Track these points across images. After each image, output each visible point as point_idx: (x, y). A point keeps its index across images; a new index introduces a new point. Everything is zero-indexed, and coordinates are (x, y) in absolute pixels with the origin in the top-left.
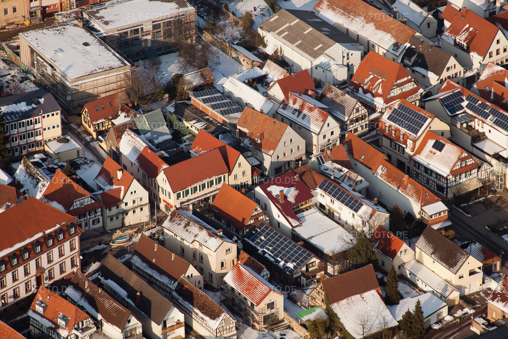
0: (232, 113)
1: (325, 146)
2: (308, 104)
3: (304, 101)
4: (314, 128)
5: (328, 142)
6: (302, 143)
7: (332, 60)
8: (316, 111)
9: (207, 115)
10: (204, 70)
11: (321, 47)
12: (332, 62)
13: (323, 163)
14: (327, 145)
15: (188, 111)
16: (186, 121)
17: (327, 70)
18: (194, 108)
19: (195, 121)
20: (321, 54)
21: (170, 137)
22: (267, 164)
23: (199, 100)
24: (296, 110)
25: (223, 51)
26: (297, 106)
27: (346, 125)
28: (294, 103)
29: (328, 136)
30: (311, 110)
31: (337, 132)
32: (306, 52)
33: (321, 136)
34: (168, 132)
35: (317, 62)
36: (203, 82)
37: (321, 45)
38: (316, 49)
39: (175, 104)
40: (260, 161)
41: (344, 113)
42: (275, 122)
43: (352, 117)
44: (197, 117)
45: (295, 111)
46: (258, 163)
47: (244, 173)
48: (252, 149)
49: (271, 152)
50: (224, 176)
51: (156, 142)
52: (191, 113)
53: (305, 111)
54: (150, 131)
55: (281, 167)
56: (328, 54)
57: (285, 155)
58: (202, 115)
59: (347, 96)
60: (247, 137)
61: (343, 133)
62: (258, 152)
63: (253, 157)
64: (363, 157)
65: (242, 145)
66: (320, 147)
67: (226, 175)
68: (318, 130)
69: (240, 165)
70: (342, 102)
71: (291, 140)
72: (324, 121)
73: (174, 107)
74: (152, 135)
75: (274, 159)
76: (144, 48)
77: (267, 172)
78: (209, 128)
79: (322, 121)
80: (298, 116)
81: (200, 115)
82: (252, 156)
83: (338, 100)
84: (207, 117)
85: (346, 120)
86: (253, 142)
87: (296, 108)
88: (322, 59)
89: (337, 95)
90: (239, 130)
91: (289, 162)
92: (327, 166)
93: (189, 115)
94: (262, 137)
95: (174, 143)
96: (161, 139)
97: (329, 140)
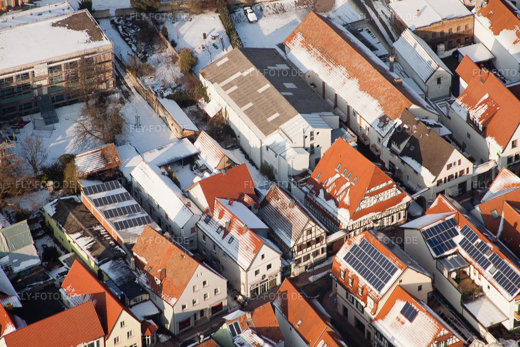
0: (132, 226)
1: (258, 285)
2: (237, 223)
3: (234, 216)
4: (243, 259)
5: (263, 279)
6: (221, 284)
7: (289, 140)
8: (248, 234)
9: (99, 224)
10: (106, 149)
11: (277, 118)
12: (288, 145)
13: (239, 332)
14: (260, 283)
15: (73, 217)
16: (67, 232)
17: (280, 155)
18: (84, 209)
19: (78, 234)
20: (276, 129)
21: (37, 262)
22: (168, 314)
23: (90, 198)
24: (221, 227)
25: (149, 103)
26: (223, 222)
27: (292, 252)
28: (220, 217)
29: (263, 271)
30: (241, 231)
31: (277, 264)
32: (256, 123)
33: (252, 272)
34: (35, 254)
35: (269, 140)
36: (103, 166)
37: (277, 115)
38: (270, 119)
39: (57, 201)
40: (159, 309)
41: (290, 235)
42: (182, 256)
43: (300, 241)
44: (84, 228)
45: (220, 229)
46: (156, 311)
47: (129, 334)
48: (150, 291)
49: (173, 301)
50: (98, 342)
51: (16, 269)
52: (76, 219)
53: (233, 232)
54: (7, 254)
55: (189, 319)
56: (285, 131)
57: (194, 302)
58: (91, 223)
59: (296, 209)
60: (145, 272)
61: (287, 264)
62: (157, 297)
63: (150, 301)
64: (300, 322)
65: (136, 281)
66: (249, 286)
67: (101, 340)
68: (247, 265)
69: (122, 324)
70: (289, 216)
71: (204, 283)
72: (256, 252)
73: (55, 207)
74: (11, 260)
75: (178, 310)
76: (36, 98)
77: (169, 326)
78: (96, 249)
79: (254, 252)
80: (224, 237)
81: (88, 224)
82: (150, 299)
83: (284, 213)
84: (98, 228)
85: (292, 246)
86: (151, 280)
87: (222, 224)
88: (275, 138)
89: (283, 204)
90: (136, 258)
91: (202, 312)
92: (245, 337)
93: (74, 223)
94: (163, 275)
95: (43, 272)
96: (24, 265)
97: (264, 276)
